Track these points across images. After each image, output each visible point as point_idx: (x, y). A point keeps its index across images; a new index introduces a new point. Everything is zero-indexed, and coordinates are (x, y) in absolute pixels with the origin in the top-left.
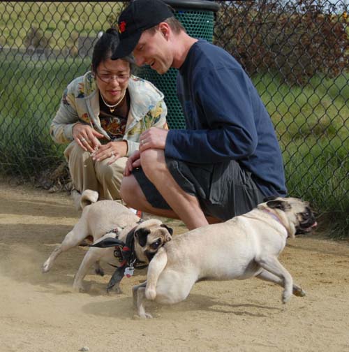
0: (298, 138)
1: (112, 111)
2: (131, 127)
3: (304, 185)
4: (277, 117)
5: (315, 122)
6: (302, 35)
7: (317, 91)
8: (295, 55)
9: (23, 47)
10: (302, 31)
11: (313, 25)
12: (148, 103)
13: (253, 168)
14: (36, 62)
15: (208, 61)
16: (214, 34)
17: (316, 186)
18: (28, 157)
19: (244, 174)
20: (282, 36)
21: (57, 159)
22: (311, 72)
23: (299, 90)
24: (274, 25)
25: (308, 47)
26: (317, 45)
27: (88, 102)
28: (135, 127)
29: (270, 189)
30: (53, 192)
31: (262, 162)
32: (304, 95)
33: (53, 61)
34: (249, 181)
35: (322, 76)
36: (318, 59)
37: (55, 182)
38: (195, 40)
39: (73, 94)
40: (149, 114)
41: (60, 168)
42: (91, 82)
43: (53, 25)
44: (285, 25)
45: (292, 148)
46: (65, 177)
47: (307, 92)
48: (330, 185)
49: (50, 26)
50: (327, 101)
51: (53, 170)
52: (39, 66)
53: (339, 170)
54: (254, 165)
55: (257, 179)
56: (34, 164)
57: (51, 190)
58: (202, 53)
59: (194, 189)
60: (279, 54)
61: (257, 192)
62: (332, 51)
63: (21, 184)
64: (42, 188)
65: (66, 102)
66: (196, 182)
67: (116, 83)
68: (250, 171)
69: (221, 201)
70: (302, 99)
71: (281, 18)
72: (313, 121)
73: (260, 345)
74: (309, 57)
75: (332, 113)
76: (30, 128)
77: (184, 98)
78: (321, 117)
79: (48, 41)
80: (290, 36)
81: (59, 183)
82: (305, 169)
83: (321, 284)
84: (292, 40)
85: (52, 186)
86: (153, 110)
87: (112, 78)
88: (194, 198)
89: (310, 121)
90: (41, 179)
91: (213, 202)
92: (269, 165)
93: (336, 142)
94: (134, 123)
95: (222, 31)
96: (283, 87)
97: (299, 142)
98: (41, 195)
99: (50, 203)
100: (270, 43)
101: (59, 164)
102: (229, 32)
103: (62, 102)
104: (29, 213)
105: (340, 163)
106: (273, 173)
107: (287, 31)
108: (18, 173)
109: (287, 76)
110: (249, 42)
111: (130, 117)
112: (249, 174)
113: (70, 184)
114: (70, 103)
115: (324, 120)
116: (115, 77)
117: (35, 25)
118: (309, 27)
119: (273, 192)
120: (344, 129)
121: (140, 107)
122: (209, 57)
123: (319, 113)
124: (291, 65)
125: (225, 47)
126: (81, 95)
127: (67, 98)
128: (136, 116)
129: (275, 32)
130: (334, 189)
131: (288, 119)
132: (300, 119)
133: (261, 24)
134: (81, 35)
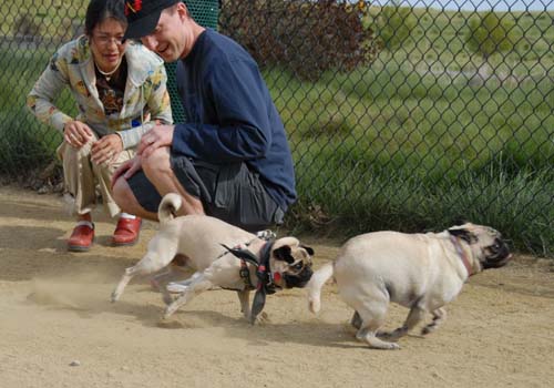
0: (309, 136)
1: (108, 79)
2: (130, 94)
3: (315, 188)
4: (286, 114)
5: (328, 120)
6: (315, 25)
7: (330, 87)
8: (306, 47)
9: (10, 34)
10: (315, 21)
11: (326, 15)
12: (147, 68)
13: (261, 170)
14: (25, 51)
15: (220, 51)
16: (219, 23)
17: (328, 189)
18: (16, 154)
19: (251, 176)
20: (293, 26)
21: (47, 157)
22: (324, 66)
23: (310, 85)
24: (285, 14)
25: (321, 37)
26: (330, 36)
27: (83, 70)
28: (134, 94)
29: (278, 192)
30: (43, 193)
31: (271, 163)
32: (316, 91)
33: (42, 50)
34: (257, 183)
35: (335, 70)
36: (331, 52)
37: (45, 182)
38: (202, 29)
39: (65, 60)
40: (149, 81)
41: (51, 167)
42: (85, 48)
43: (43, 10)
44: (296, 14)
45: (303, 147)
46: (57, 176)
47: (319, 88)
48: (343, 188)
49: (40, 12)
50: (340, 97)
51: (42, 169)
52: (28, 55)
53: (352, 173)
54: (262, 166)
55: (266, 181)
56: (23, 162)
57: (40, 191)
58: (212, 43)
59: (198, 192)
60: (289, 45)
61: (265, 195)
62: (346, 43)
63: (8, 184)
64: (30, 188)
65: (54, 68)
66: (202, 183)
67: (114, 46)
68: (258, 172)
69: (227, 204)
70: (314, 94)
71: (292, 6)
72: (325, 118)
73: (265, 359)
74: (322, 48)
75: (346, 109)
76: (18, 124)
77: (186, 91)
78: (334, 114)
79: (38, 28)
80: (301, 26)
81: (50, 183)
82: (316, 171)
83: (332, 295)
84: (304, 30)
85: (42, 187)
86: (153, 76)
87: (110, 41)
88: (198, 202)
89: (322, 118)
90: (29, 180)
91: (219, 206)
92: (279, 167)
93: (350, 142)
94: (133, 90)
95: (229, 19)
96: (294, 82)
97: (310, 141)
98: (28, 197)
99: (39, 204)
100: (279, 33)
101: (49, 163)
102: (236, 21)
103: (49, 67)
104: (16, 215)
105: (354, 164)
106: (282, 174)
107: (298, 21)
108: (4, 172)
109: (298, 69)
110: (257, 32)
111: (128, 83)
112: (257, 176)
113: (61, 184)
114: (60, 69)
115: (337, 118)
116: (113, 39)
117: (23, 10)
118: (322, 16)
119: (282, 196)
120: (358, 127)
121: (139, 72)
122: (221, 47)
123: (332, 110)
124: (302, 58)
125: (232, 36)
126: (75, 61)
127: (57, 64)
128: (134, 82)
129: (285, 22)
130: (347, 192)
131: (298, 117)
132: (312, 116)
133: (270, 13)
134: (74, 22)
